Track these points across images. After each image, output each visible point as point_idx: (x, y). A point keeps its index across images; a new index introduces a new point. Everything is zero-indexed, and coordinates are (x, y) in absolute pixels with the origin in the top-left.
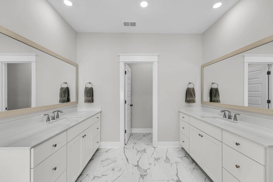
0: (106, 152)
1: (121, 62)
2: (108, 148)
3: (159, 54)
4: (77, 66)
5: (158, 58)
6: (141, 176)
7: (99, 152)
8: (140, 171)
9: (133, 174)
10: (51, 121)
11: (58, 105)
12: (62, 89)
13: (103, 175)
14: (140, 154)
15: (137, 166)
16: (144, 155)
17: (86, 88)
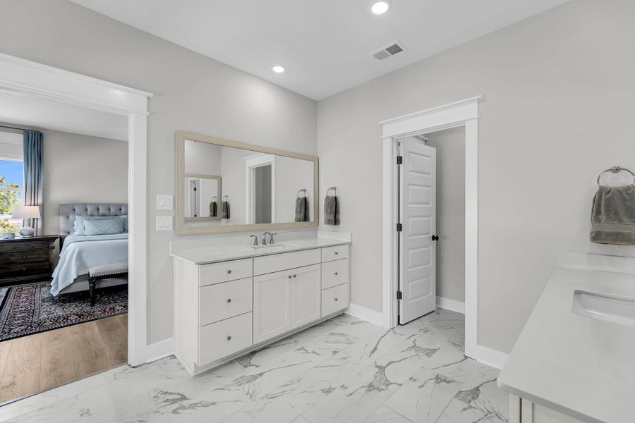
0: (352, 324)
1: (385, 138)
2: (362, 318)
3: (480, 96)
4: (317, 161)
5: (478, 106)
6: (371, 385)
7: (342, 319)
8: (378, 378)
9: (359, 374)
10: (268, 244)
11: (293, 223)
12: (299, 199)
13: (313, 352)
14: (413, 352)
15: (382, 369)
16: (420, 359)
17: (327, 197)
